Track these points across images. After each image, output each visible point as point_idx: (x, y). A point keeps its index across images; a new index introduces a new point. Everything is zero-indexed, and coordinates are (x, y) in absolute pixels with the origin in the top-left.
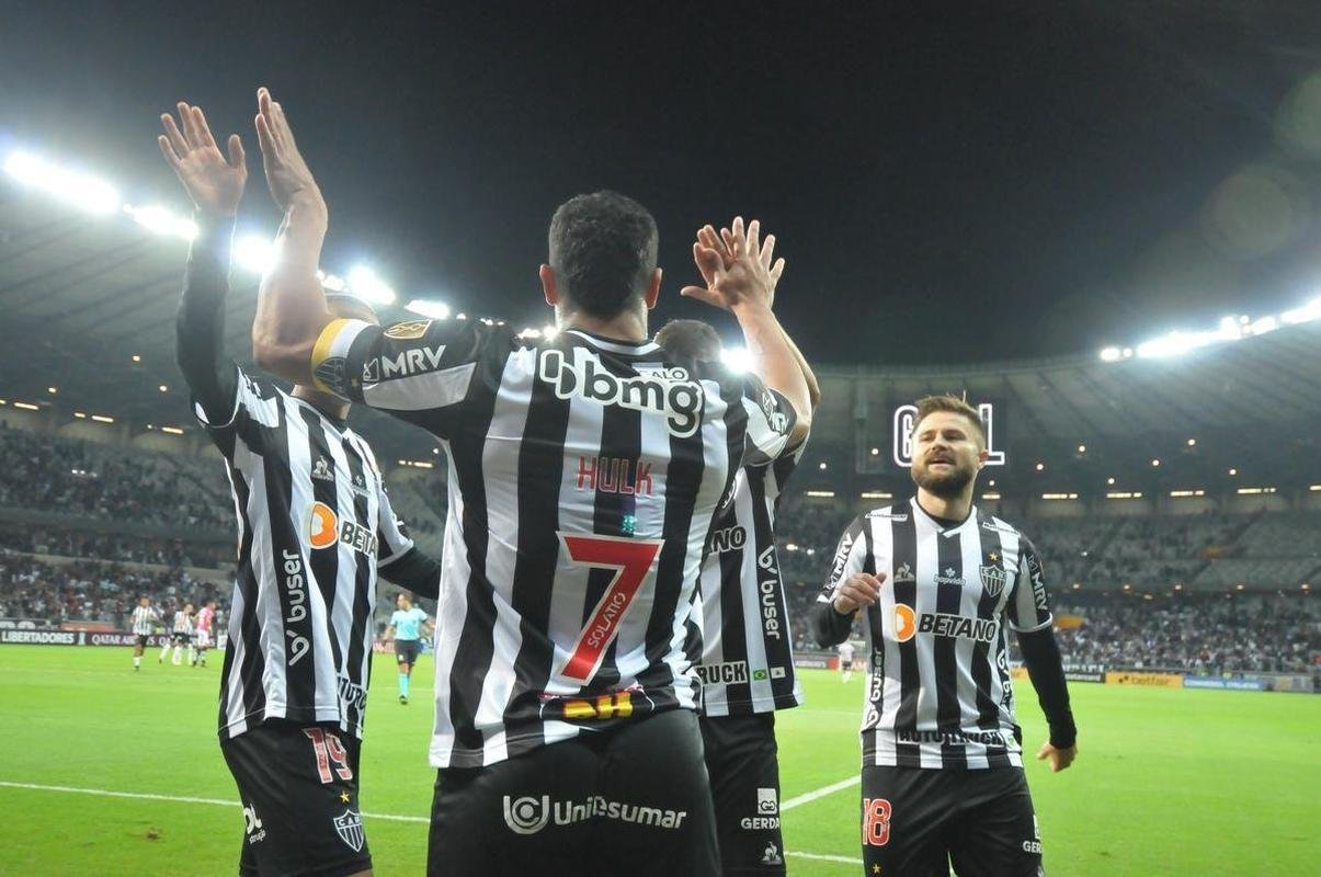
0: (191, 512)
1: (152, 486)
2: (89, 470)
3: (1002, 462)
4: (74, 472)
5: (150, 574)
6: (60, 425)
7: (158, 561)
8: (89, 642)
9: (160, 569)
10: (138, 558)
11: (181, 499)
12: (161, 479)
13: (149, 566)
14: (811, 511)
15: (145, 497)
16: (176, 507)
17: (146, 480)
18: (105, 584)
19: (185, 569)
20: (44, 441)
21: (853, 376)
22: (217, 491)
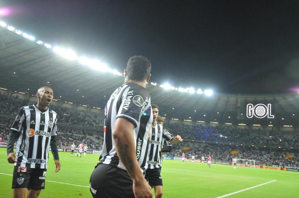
0: (88, 124)
1: (80, 118)
2: (67, 114)
3: (273, 118)
4: (64, 114)
5: (79, 137)
6: (62, 104)
7: (81, 134)
8: (66, 151)
9: (81, 136)
10: (77, 133)
11: (86, 121)
12: (82, 116)
13: (79, 135)
14: (226, 128)
15: (79, 120)
16: (85, 122)
17: (79, 117)
18: (70, 139)
19: (87, 136)
20: (59, 107)
21: (237, 96)
22: (94, 119)
